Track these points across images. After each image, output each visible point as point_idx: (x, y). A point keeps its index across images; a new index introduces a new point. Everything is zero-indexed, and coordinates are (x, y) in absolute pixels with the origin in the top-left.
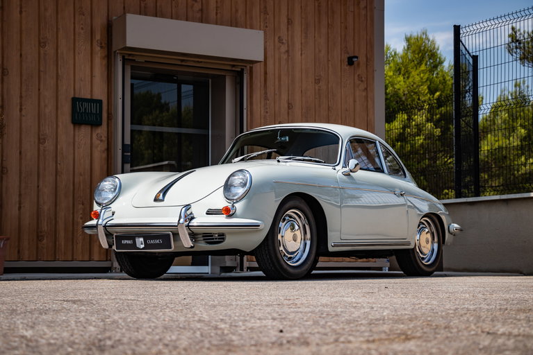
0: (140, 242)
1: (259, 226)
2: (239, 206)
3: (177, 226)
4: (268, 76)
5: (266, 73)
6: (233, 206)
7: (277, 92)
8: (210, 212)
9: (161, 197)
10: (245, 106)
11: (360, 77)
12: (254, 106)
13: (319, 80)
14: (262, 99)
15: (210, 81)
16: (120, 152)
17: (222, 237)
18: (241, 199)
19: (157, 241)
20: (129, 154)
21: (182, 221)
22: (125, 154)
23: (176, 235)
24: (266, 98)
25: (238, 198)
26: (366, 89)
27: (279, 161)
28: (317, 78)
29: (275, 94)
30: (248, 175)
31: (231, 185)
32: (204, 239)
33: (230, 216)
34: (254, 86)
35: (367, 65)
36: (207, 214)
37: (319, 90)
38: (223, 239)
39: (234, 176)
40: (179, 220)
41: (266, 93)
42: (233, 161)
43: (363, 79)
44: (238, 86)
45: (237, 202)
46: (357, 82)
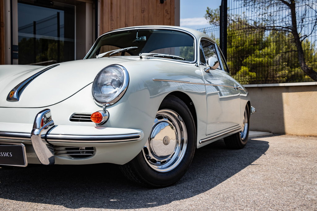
1: (138, 137)
2: (113, 111)
3: (30, 138)
4: (113, 5)
5: (112, 3)
6: (105, 111)
7: (118, 16)
8: (75, 118)
9: (15, 95)
10: (99, 23)
11: (167, 11)
12: (105, 24)
13: (144, 11)
14: (110, 20)
15: (75, 7)
16: (9, 51)
17: (91, 151)
18: (115, 102)
19: (6, 155)
20: (17, 52)
21: (36, 131)
22: (13, 52)
24: (112, 20)
25: (111, 102)
26: (170, 18)
27: (141, 58)
28: (142, 10)
29: (117, 18)
30: (124, 71)
31: (103, 85)
32: (68, 153)
33: (102, 124)
34: (104, 12)
35: (171, 4)
36: (71, 120)
37: (144, 17)
38: (92, 152)
39: (105, 72)
40: (33, 130)
41: (112, 16)
42: (97, 57)
43: (169, 12)
44: (94, 10)
45: (110, 106)
46: (166, 14)
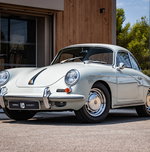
0: (23, 105)
3: (42, 98)
6: (70, 88)
7: (68, 25)
9: (32, 82)
10: (54, 32)
14: (62, 29)
18: (74, 84)
23: (42, 102)
26: (108, 24)
32: (56, 104)
33: (69, 93)
36: (57, 91)
38: (65, 104)
40: (44, 95)
45: (72, 86)
46: (104, 21)
